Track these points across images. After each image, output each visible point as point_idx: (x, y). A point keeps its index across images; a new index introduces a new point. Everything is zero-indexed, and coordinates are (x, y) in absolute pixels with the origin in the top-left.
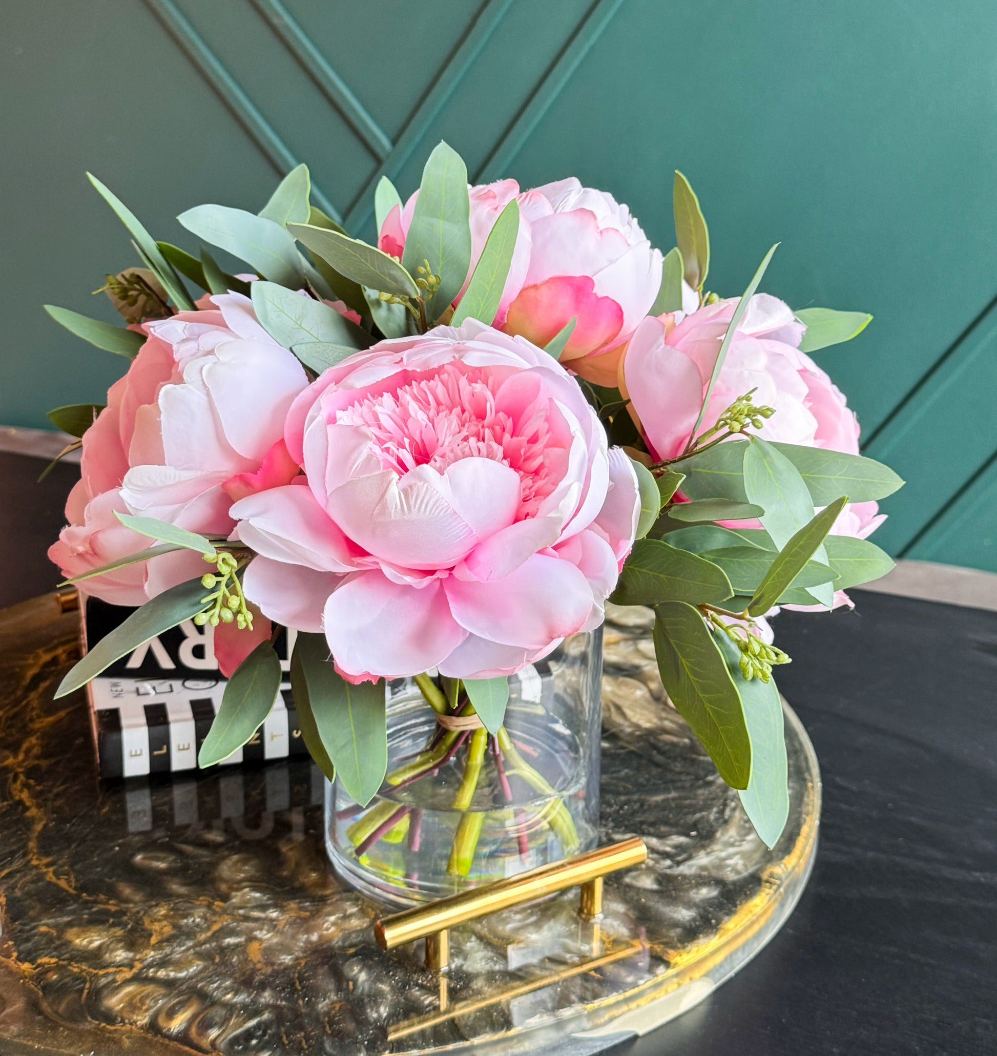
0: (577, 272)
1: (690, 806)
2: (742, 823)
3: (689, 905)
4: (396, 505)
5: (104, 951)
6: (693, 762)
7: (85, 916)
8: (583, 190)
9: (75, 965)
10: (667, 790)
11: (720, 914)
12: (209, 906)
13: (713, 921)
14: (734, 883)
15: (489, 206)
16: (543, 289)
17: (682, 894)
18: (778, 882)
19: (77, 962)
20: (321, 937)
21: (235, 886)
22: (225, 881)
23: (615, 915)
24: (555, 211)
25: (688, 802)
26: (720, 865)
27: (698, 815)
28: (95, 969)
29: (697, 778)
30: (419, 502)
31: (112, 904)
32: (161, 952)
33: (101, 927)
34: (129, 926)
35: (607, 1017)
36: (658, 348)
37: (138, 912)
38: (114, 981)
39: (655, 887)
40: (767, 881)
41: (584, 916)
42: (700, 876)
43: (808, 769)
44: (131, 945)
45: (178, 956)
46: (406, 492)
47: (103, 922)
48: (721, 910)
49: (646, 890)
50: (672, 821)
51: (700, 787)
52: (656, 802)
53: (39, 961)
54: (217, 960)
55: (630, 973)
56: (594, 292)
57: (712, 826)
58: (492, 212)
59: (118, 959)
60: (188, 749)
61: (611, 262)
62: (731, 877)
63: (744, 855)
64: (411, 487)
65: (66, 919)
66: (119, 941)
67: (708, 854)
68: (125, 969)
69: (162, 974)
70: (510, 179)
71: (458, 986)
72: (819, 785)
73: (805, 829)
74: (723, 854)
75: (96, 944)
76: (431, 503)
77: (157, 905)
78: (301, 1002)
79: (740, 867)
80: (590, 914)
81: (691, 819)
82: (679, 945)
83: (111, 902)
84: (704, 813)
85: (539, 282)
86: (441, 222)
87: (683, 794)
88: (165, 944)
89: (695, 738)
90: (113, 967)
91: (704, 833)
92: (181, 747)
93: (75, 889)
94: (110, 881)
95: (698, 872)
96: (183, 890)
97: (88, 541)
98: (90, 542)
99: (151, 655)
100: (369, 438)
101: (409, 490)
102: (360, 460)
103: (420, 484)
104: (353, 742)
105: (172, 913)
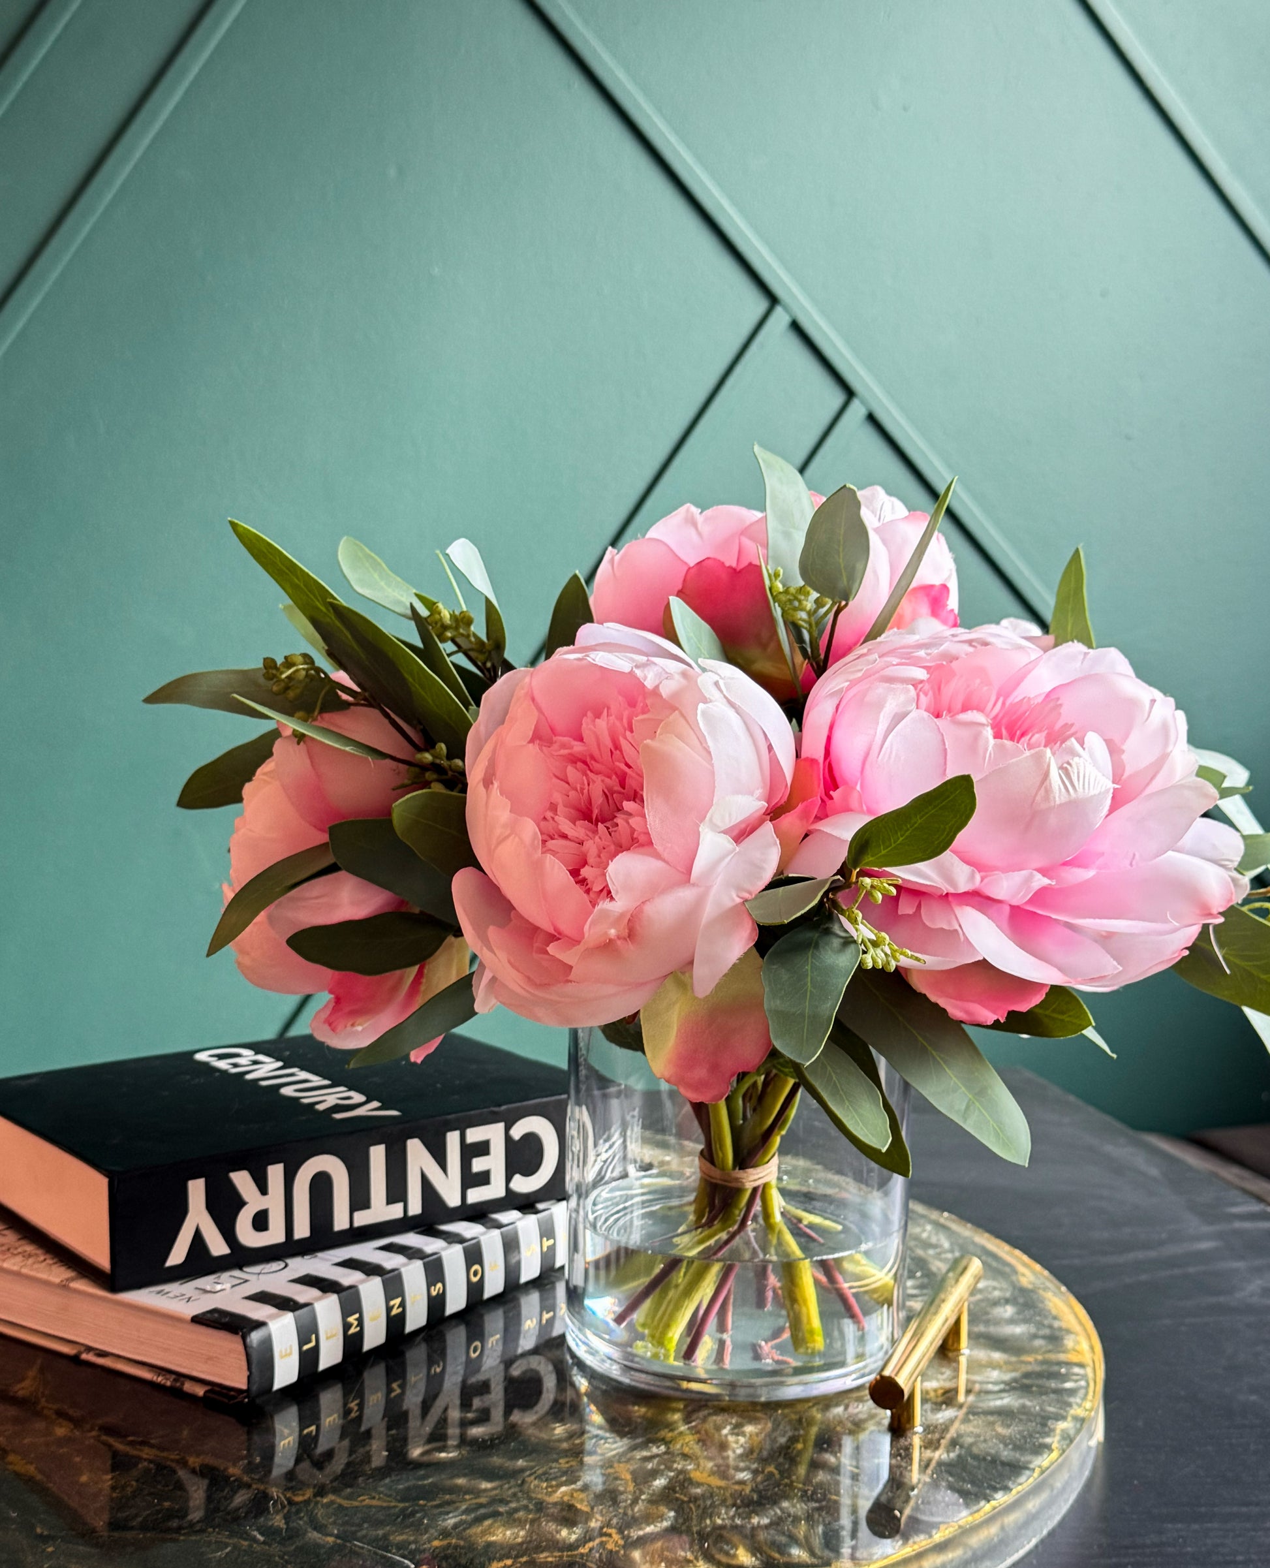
4: (1061, 788)
7: (464, 1517)
9: (542, 1557)
19: (537, 1553)
20: (742, 1448)
22: (555, 1441)
24: (879, 520)
28: (570, 1551)
30: (1081, 779)
31: (473, 1498)
33: (499, 1519)
37: (516, 1494)
38: (611, 1551)
44: (566, 1523)
45: (636, 1511)
46: (1065, 770)
54: (684, 1499)
56: (948, 602)
60: (336, 1334)
64: (1068, 763)
66: (548, 1522)
68: (603, 1540)
69: (649, 1529)
75: (523, 1533)
76: (1092, 779)
77: (524, 1483)
83: (468, 1497)
90: (585, 1543)
92: (329, 1335)
93: (400, 1501)
96: (523, 1462)
97: (628, 916)
98: (629, 920)
99: (198, 1239)
100: (983, 725)
101: (1068, 767)
102: (990, 748)
103: (1076, 759)
104: (973, 1103)
105: (554, 1483)
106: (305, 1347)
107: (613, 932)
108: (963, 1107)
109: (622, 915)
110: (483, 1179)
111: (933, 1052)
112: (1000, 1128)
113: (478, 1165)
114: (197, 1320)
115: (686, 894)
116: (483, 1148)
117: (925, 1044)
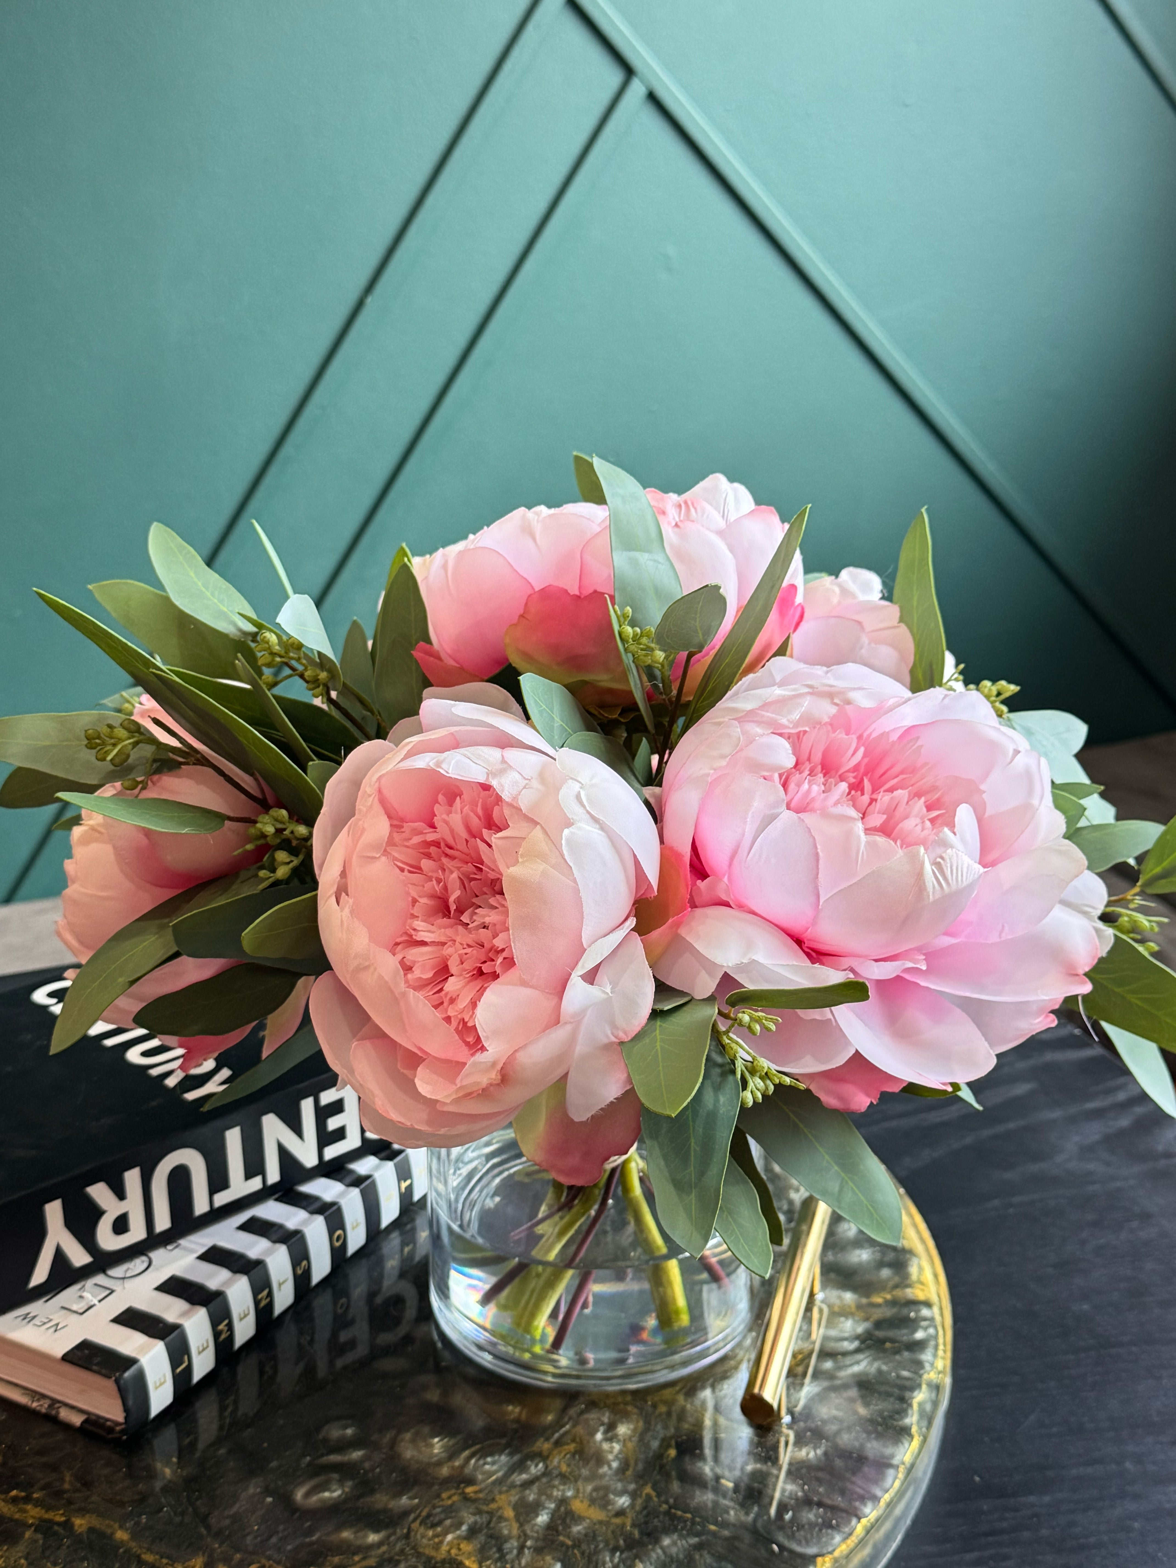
4: (933, 883)
8: (731, 486)
12: (466, 1498)
15: (668, 524)
20: (619, 1459)
21: (454, 1464)
22: (434, 1465)
30: (955, 871)
31: (361, 1559)
46: (938, 865)
58: (676, 530)
60: (207, 1346)
64: (942, 858)
76: (965, 870)
77: (410, 1531)
83: (356, 1558)
92: (201, 1350)
94: (315, 1538)
96: (408, 1501)
97: (501, 1065)
98: (502, 1068)
99: (60, 1256)
100: (855, 819)
101: (942, 861)
102: (862, 848)
103: (949, 851)
104: (847, 1182)
105: (439, 1529)
106: (179, 1370)
107: (485, 1082)
108: (837, 1189)
109: (495, 1063)
110: (340, 1134)
111: (805, 1130)
112: (873, 1207)
113: (333, 1123)
114: (67, 1358)
115: (556, 1037)
116: (337, 1107)
117: (796, 1120)
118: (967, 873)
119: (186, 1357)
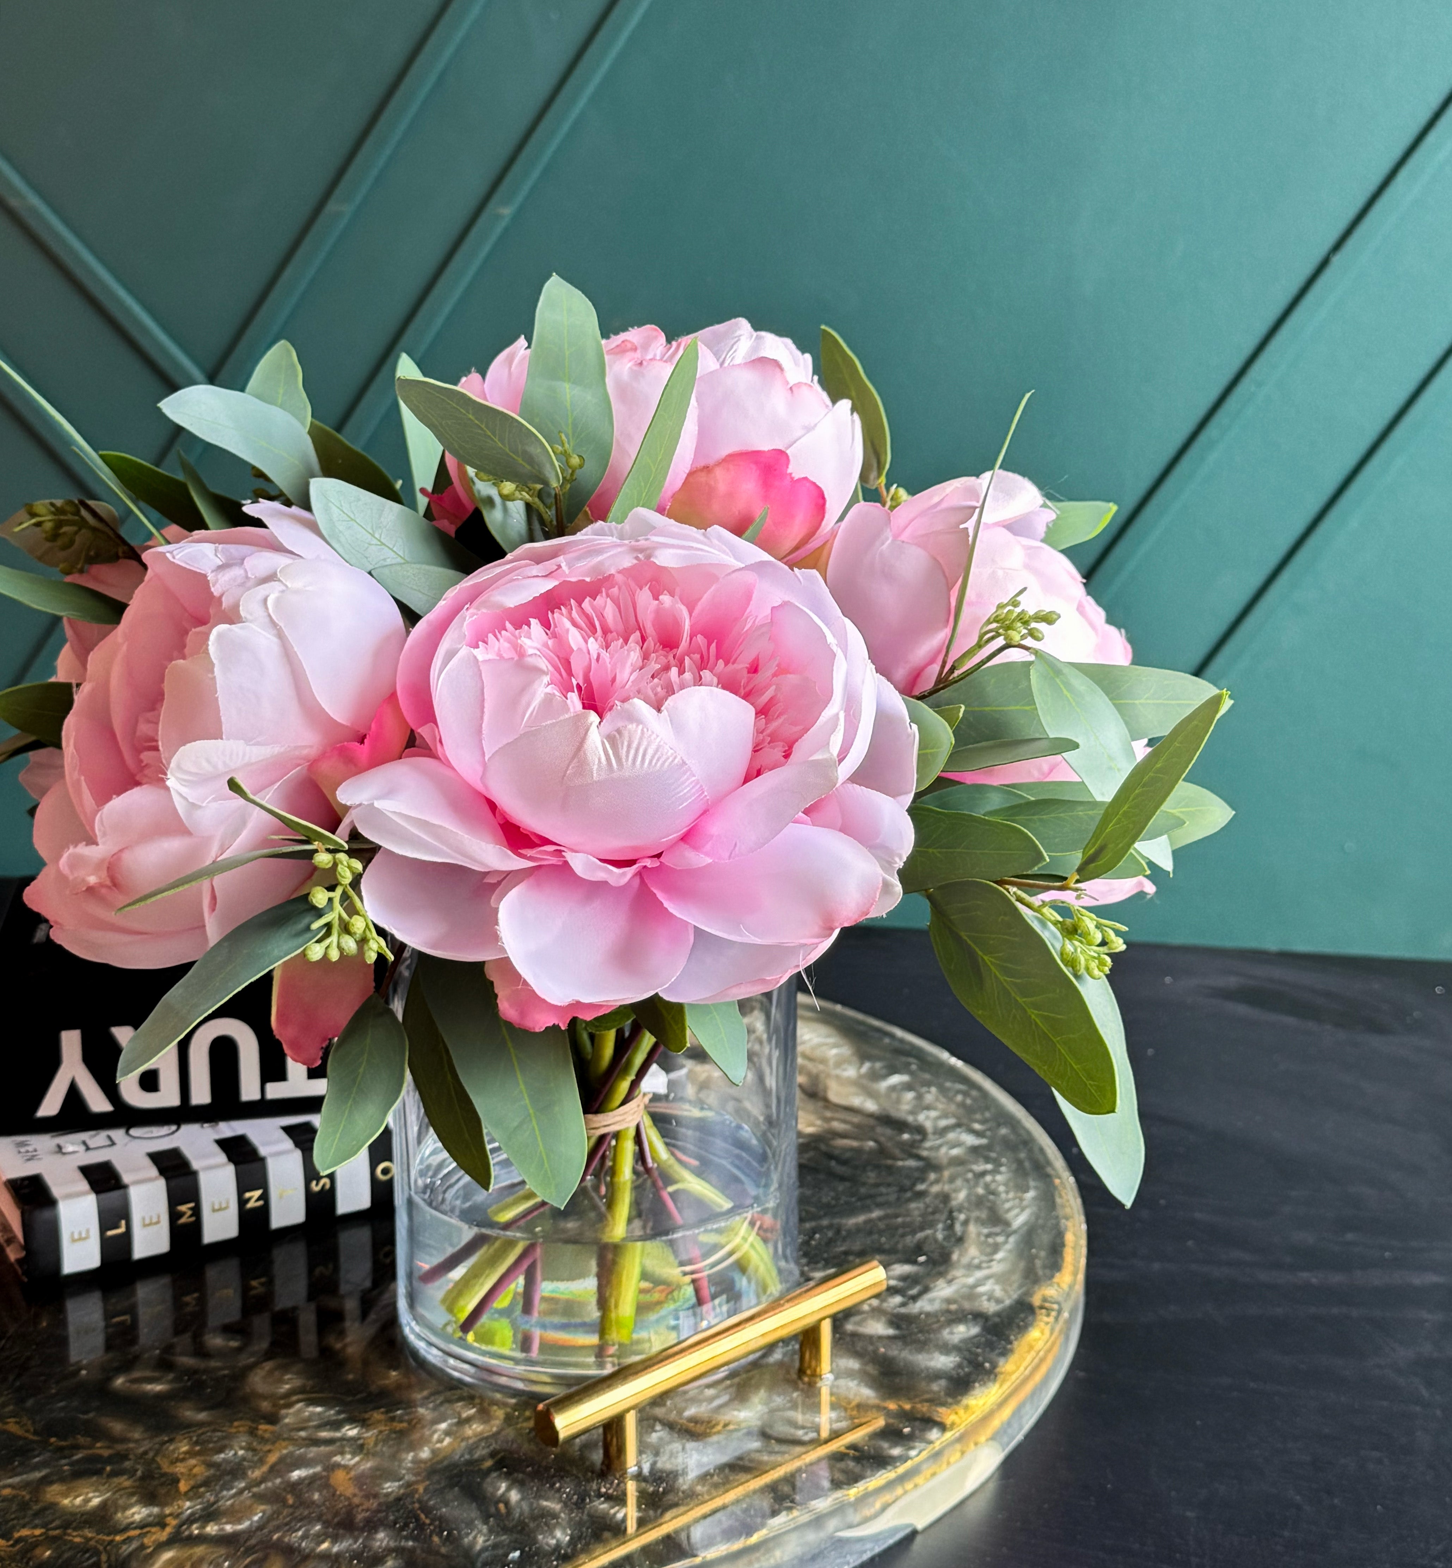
0: (765, 445)
1: (904, 1225)
2: (983, 1238)
3: (946, 1349)
4: (599, 759)
5: (112, 1510)
6: (890, 1169)
7: (66, 1468)
8: (755, 334)
9: (75, 1534)
10: (867, 1209)
11: (993, 1356)
12: (252, 1432)
13: (987, 1365)
14: (998, 1314)
15: (630, 361)
16: (719, 473)
17: (932, 1336)
18: (1056, 1306)
19: (75, 1529)
20: (434, 1452)
21: (282, 1402)
22: (264, 1397)
23: (850, 1374)
24: (722, 364)
25: (900, 1220)
26: (971, 1294)
27: (920, 1235)
28: (109, 1534)
29: (902, 1189)
30: (632, 752)
31: (101, 1448)
32: (199, 1500)
33: (94, 1478)
34: (139, 1473)
35: (878, 1505)
36: (883, 544)
37: (145, 1453)
38: (143, 1547)
39: (891, 1332)
40: (1042, 1307)
41: (806, 1379)
42: (948, 1311)
43: (1049, 1163)
44: (150, 1499)
45: (229, 1503)
46: (613, 739)
47: (98, 1472)
48: (993, 1349)
49: (880, 1338)
50: (887, 1246)
51: (909, 1200)
52: (856, 1224)
53: (16, 1535)
54: (291, 1502)
55: (895, 1445)
56: (789, 471)
57: (943, 1247)
58: (635, 368)
59: (137, 1517)
60: (158, 1222)
61: (809, 429)
62: (991, 1308)
63: (1000, 1278)
64: (619, 731)
65: (38, 1475)
66: (132, 1494)
67: (950, 1282)
68: (153, 1530)
69: (212, 1529)
70: (648, 326)
71: (661, 1489)
72: (1072, 1180)
73: (1069, 1238)
74: (971, 1281)
75: (96, 1501)
76: (650, 752)
77: (171, 1441)
78: (436, 1539)
79: (998, 1292)
80: (816, 1375)
81: (910, 1241)
82: (950, 1400)
83: (98, 1445)
84: (929, 1232)
85: (711, 462)
86: (567, 386)
87: (890, 1211)
88: (202, 1490)
89: (882, 1139)
90: (135, 1528)
91: (936, 1256)
92: (147, 1222)
93: (36, 1433)
94: (86, 1417)
95: (944, 1306)
96: (202, 1416)
97: (105, 866)
98: (108, 868)
99: (73, 1094)
100: (543, 672)
101: (617, 736)
102: (535, 703)
103: (632, 727)
104: (531, 1120)
105: (198, 1448)
106: (110, 1233)
107: (92, 880)
109: (102, 861)
114: (8, 1184)
115: (173, 845)
118: (653, 757)
119: (123, 1222)
